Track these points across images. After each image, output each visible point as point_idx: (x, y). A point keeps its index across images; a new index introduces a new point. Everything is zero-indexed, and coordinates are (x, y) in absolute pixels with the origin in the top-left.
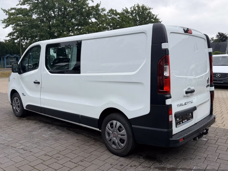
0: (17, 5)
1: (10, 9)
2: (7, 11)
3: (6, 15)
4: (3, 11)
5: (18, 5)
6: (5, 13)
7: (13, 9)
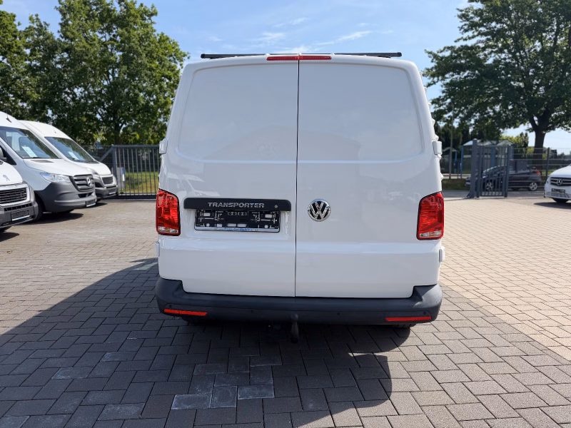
0: (456, 41)
1: (442, 49)
2: (436, 53)
3: (432, 62)
4: (427, 54)
5: (459, 40)
6: (431, 59)
7: (449, 48)
